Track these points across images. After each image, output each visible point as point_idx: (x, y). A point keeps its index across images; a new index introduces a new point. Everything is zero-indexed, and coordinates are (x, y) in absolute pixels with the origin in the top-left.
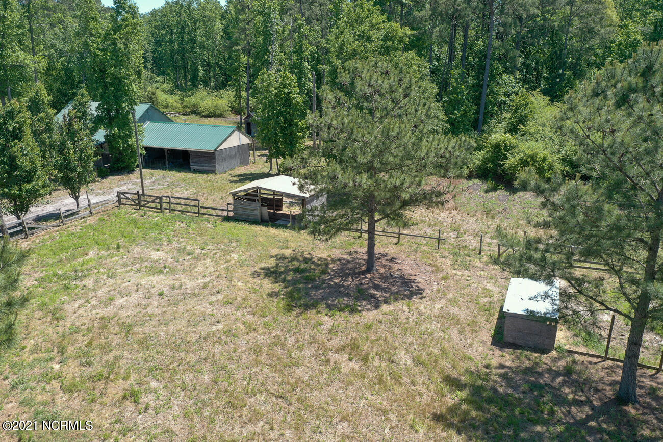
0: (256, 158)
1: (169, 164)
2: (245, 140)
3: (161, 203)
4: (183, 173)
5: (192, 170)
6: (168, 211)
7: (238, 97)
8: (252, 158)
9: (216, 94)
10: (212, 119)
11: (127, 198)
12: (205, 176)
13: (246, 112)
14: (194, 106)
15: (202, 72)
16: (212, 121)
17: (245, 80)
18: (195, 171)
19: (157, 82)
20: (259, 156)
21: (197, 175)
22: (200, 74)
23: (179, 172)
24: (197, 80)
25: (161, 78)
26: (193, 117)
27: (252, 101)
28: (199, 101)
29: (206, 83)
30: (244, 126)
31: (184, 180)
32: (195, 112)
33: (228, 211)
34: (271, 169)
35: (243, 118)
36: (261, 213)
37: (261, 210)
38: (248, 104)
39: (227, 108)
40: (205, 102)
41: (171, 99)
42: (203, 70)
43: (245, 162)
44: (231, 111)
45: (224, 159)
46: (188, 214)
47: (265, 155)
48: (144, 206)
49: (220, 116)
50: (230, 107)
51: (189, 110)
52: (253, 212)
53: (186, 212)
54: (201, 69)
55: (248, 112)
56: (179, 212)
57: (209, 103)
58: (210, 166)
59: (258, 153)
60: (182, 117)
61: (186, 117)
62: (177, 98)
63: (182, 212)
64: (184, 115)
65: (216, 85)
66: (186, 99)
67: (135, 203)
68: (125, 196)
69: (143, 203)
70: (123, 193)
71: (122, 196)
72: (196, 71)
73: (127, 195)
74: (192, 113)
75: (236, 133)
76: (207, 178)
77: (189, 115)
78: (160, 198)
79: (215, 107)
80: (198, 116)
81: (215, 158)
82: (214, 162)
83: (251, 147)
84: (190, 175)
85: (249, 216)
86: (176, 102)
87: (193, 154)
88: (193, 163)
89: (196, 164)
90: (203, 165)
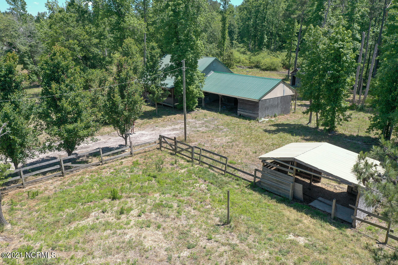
0: (297, 107)
1: (221, 107)
2: (289, 92)
3: (192, 153)
4: (231, 117)
5: (238, 115)
6: (198, 162)
7: (289, 56)
8: (293, 107)
9: (274, 54)
10: (268, 72)
11: (166, 142)
12: (248, 121)
13: (294, 68)
14: (258, 62)
15: (267, 39)
16: (268, 73)
17: (296, 43)
18: (240, 116)
19: (239, 47)
20: (299, 105)
21: (241, 120)
22: (265, 41)
23: (227, 115)
24: (262, 44)
25: (241, 45)
26: (255, 70)
27: (300, 60)
28: (261, 59)
29: (268, 47)
30: (290, 78)
31: (228, 125)
32: (257, 67)
33: (255, 177)
34: (310, 122)
35: (291, 72)
36: (294, 189)
37: (294, 187)
38: (296, 62)
39: (280, 64)
40: (265, 60)
41: (243, 57)
42: (268, 38)
43: (286, 111)
44: (283, 66)
45: (267, 108)
46: (215, 169)
47: (305, 105)
48: (179, 153)
49: (274, 70)
50: (282, 64)
51: (253, 65)
52: (284, 187)
53: (214, 167)
54: (266, 37)
55: (295, 67)
56: (207, 166)
57: (267, 60)
58: (254, 114)
59: (298, 103)
60: (248, 70)
61: (250, 70)
62: (247, 57)
63: (210, 166)
64: (249, 68)
65: (274, 48)
66: (253, 57)
67: (172, 147)
68: (164, 139)
69: (178, 150)
70: (164, 137)
71: (163, 140)
72: (262, 38)
73: (166, 139)
74: (255, 67)
75: (282, 85)
76: (248, 124)
77: (253, 68)
78: (192, 148)
79: (272, 63)
80: (259, 69)
81: (258, 106)
82: (258, 110)
83: (293, 98)
84: (235, 120)
85: (278, 189)
86: (246, 59)
87: (240, 101)
88: (240, 109)
89: (242, 110)
90: (248, 111)
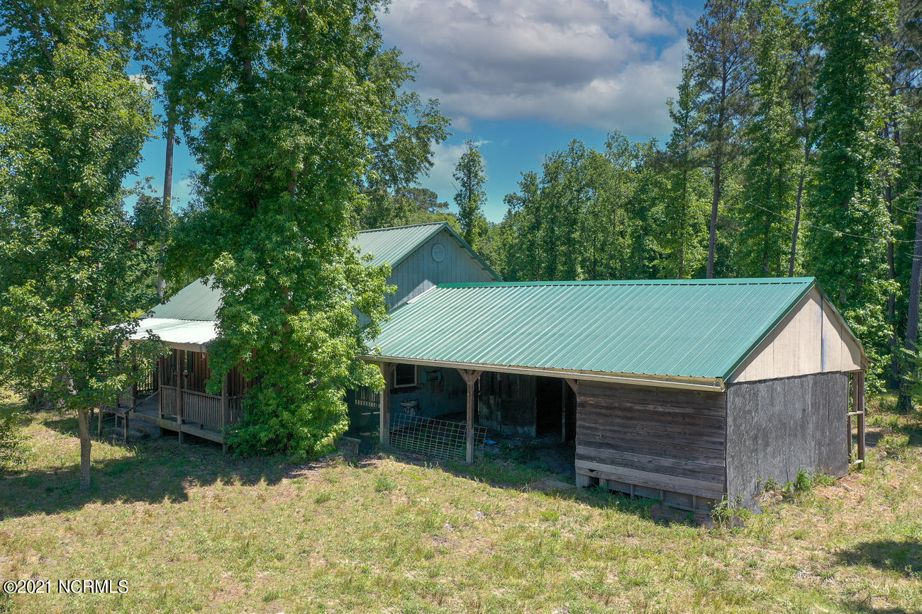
1: (477, 441)
5: (582, 480)
18: (597, 492)
43: (833, 459)
75: (813, 307)
82: (719, 450)
87: (591, 400)
88: (588, 444)
89: (606, 453)
90: (644, 459)
